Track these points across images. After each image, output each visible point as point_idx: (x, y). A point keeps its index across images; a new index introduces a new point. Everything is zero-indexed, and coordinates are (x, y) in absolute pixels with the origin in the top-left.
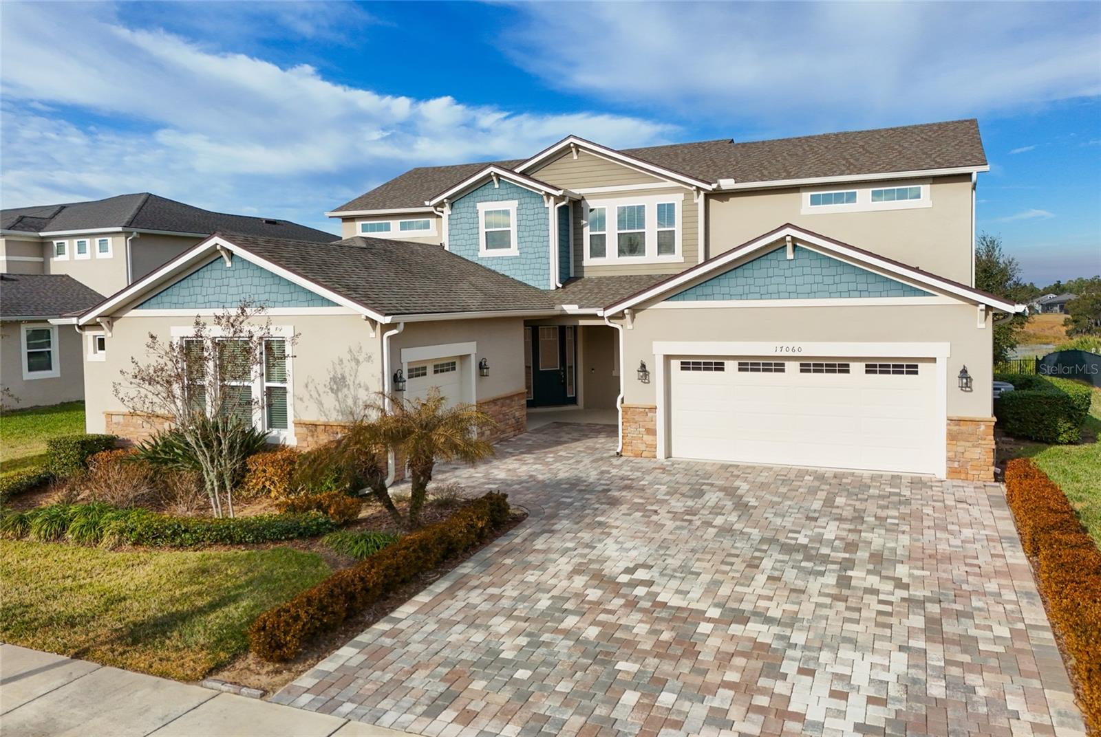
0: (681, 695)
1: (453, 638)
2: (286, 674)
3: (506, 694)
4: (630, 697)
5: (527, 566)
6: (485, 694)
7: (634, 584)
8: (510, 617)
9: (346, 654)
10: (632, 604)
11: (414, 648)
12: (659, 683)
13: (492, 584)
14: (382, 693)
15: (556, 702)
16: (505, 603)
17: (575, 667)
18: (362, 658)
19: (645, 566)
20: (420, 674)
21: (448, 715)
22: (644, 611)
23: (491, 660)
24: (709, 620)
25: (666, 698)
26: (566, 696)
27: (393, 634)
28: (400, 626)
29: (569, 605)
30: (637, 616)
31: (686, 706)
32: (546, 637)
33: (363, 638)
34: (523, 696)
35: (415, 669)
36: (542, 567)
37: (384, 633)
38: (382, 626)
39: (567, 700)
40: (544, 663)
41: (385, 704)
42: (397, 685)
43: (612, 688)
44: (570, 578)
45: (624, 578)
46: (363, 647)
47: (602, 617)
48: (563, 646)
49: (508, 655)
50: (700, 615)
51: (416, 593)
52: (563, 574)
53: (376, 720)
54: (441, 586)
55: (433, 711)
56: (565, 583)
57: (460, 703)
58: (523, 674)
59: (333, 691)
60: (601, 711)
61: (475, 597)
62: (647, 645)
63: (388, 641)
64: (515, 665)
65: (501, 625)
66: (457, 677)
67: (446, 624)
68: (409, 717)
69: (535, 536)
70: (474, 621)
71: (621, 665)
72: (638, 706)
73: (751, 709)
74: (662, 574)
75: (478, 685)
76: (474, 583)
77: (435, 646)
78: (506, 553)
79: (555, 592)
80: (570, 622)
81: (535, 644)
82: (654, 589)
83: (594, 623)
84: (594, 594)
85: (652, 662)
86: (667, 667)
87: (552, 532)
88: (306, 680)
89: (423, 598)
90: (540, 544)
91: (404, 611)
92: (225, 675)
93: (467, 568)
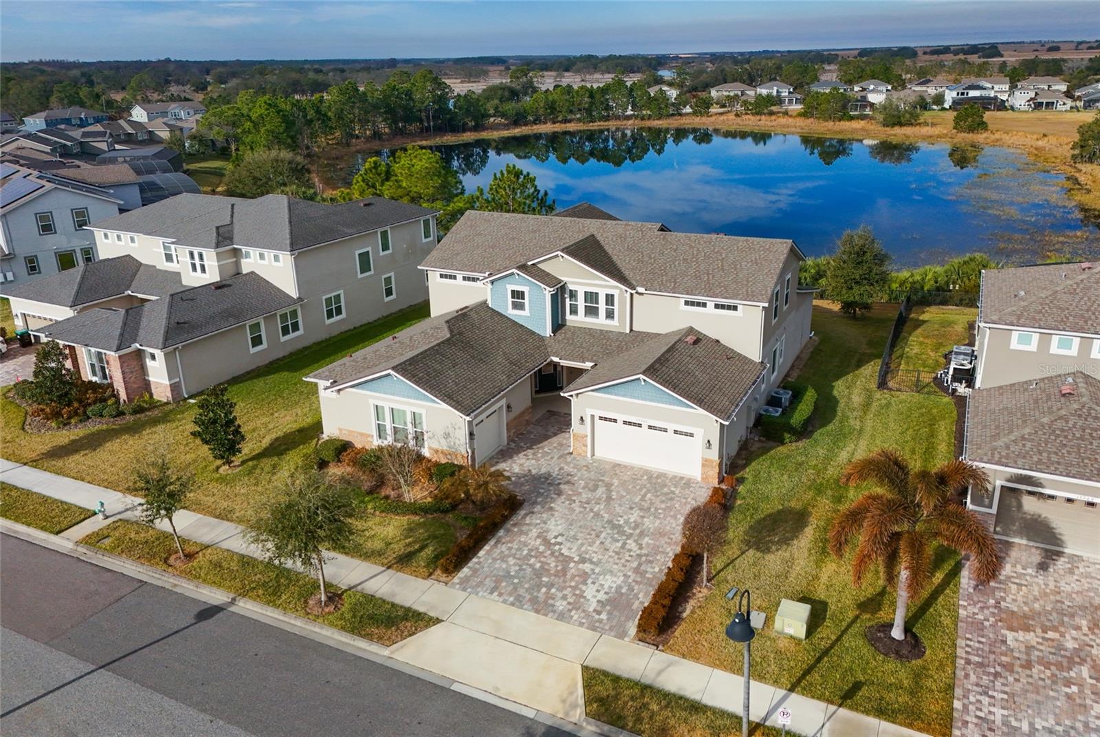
0: (557, 590)
1: (497, 566)
2: (450, 578)
3: (511, 587)
4: (544, 590)
5: (521, 533)
6: (505, 587)
7: (555, 544)
8: (514, 558)
9: (465, 571)
10: (552, 554)
11: (485, 569)
12: (552, 585)
13: (510, 542)
14: (478, 586)
15: (524, 591)
16: (513, 551)
17: (532, 579)
18: (471, 573)
19: (562, 535)
20: (488, 579)
21: (496, 594)
22: (556, 557)
23: (508, 576)
24: (574, 562)
25: (553, 590)
26: (527, 589)
27: (479, 563)
28: (481, 560)
29: (533, 554)
30: (553, 559)
31: (558, 593)
32: (524, 567)
33: (470, 564)
34: (515, 589)
35: (486, 577)
36: (527, 534)
37: (476, 563)
38: (475, 560)
39: (527, 590)
40: (523, 577)
41: (479, 589)
42: (481, 584)
43: (539, 586)
44: (535, 540)
45: (553, 541)
46: (469, 567)
47: (542, 559)
48: (529, 570)
49: (512, 573)
50: (571, 559)
51: (485, 545)
52: (534, 538)
53: (477, 594)
54: (492, 542)
55: (491, 593)
56: (533, 543)
57: (498, 590)
58: (516, 581)
59: (464, 584)
60: (535, 594)
61: (504, 548)
62: (552, 572)
63: (477, 566)
64: (514, 577)
65: (511, 561)
66: (498, 581)
67: (495, 560)
68: (485, 594)
69: (526, 515)
70: (503, 558)
71: (544, 579)
72: (545, 592)
73: (574, 594)
74: (566, 540)
75: (504, 584)
76: (503, 541)
77: (492, 569)
78: (514, 525)
79: (530, 547)
80: (532, 561)
81: (521, 570)
82: (562, 547)
83: (540, 562)
84: (542, 548)
85: (553, 578)
86: (556, 580)
87: (533, 513)
88: (456, 580)
89: (487, 547)
90: (528, 520)
91: (482, 553)
92: (433, 577)
93: (501, 533)
